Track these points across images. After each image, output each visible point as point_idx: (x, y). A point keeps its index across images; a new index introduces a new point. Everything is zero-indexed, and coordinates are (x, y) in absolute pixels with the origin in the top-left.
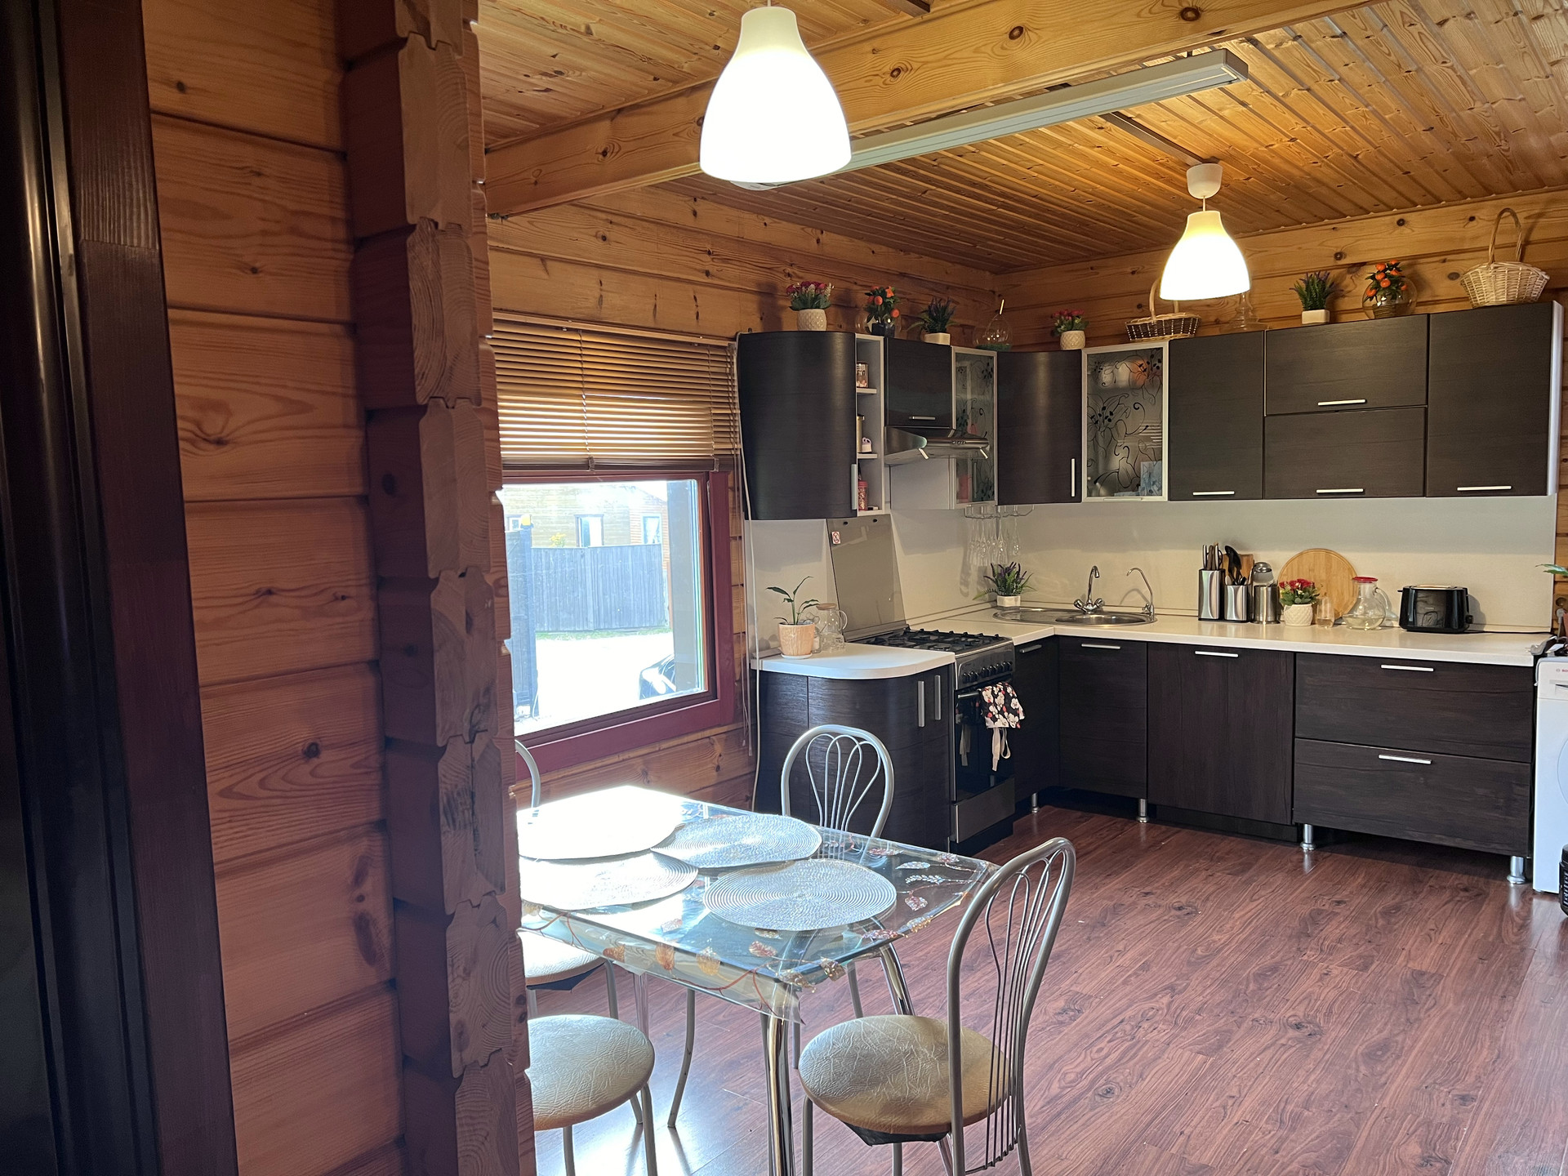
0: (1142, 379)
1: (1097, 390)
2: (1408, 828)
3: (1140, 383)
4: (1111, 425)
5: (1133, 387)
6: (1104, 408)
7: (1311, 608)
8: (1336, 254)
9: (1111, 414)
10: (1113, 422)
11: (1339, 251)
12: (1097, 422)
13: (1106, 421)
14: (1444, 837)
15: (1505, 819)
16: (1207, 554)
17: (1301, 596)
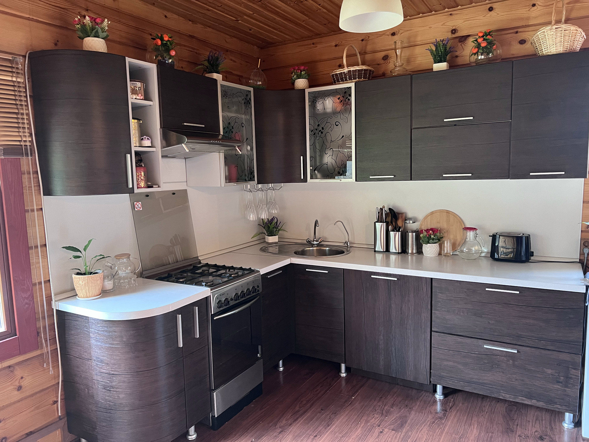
0: (339, 107)
1: (314, 115)
2: (502, 391)
3: (338, 109)
4: (323, 135)
5: (334, 113)
6: (318, 125)
7: (438, 246)
8: (452, 31)
9: (323, 128)
10: (324, 133)
11: (454, 28)
12: (315, 134)
13: (320, 133)
14: (524, 398)
15: (564, 390)
16: (378, 213)
17: (433, 239)
